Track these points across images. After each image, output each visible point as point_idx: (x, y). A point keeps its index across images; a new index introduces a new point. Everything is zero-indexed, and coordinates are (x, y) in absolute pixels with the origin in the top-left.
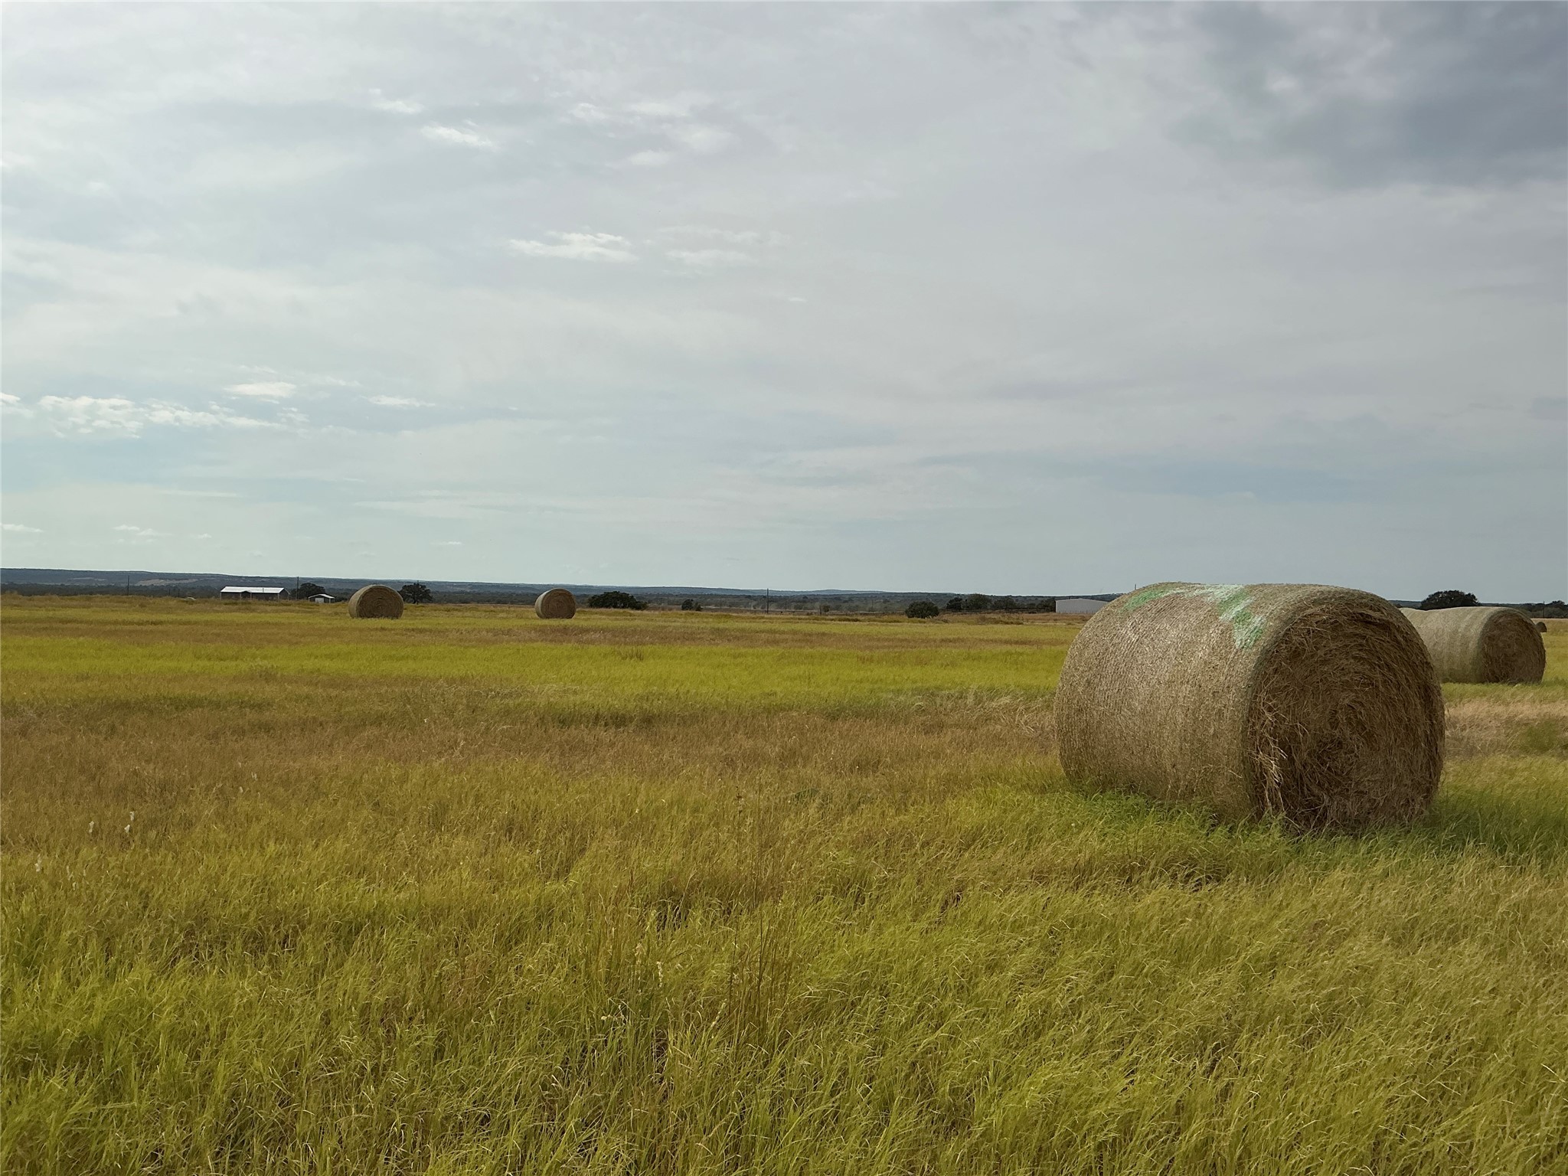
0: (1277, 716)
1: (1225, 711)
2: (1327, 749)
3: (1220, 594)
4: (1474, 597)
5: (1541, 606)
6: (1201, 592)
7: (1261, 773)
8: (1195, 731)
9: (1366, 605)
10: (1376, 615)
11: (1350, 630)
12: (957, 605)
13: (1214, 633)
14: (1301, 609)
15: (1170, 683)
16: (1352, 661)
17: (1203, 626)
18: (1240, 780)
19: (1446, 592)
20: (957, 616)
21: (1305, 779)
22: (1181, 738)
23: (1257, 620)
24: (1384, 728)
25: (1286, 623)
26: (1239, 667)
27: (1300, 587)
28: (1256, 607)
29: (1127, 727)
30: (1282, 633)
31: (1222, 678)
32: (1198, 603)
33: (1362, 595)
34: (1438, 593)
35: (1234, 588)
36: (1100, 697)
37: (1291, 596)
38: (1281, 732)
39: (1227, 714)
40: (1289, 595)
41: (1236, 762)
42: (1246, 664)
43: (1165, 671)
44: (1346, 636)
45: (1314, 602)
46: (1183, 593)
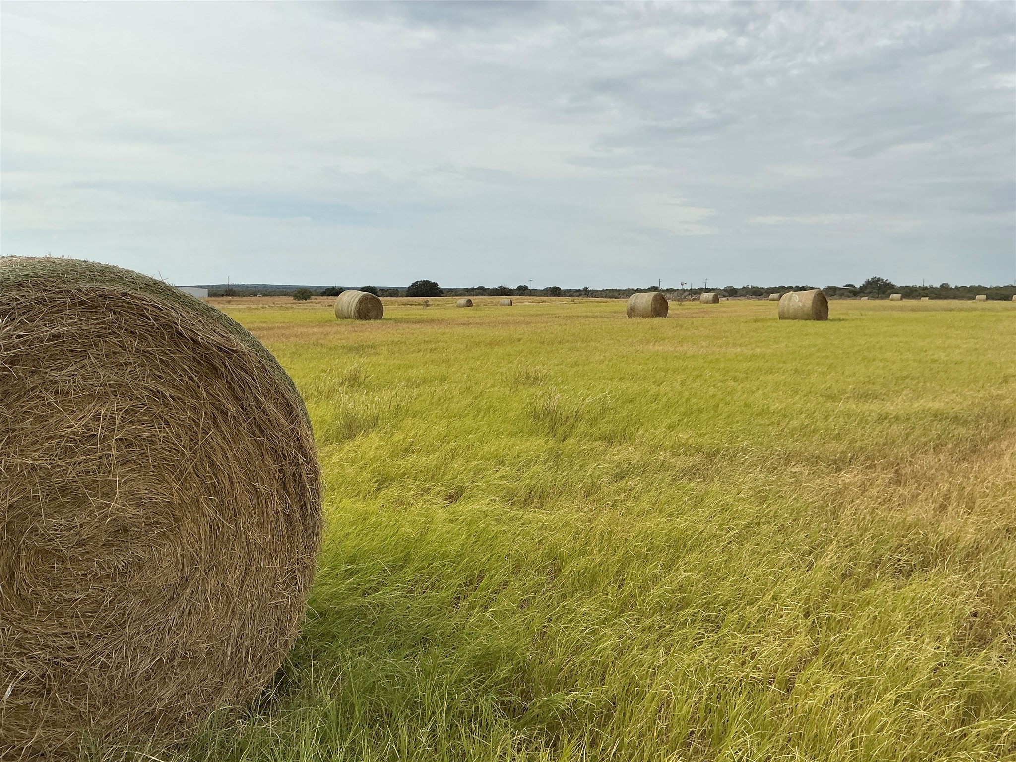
4: (436, 284)
5: (473, 289)
19: (421, 281)
34: (417, 282)
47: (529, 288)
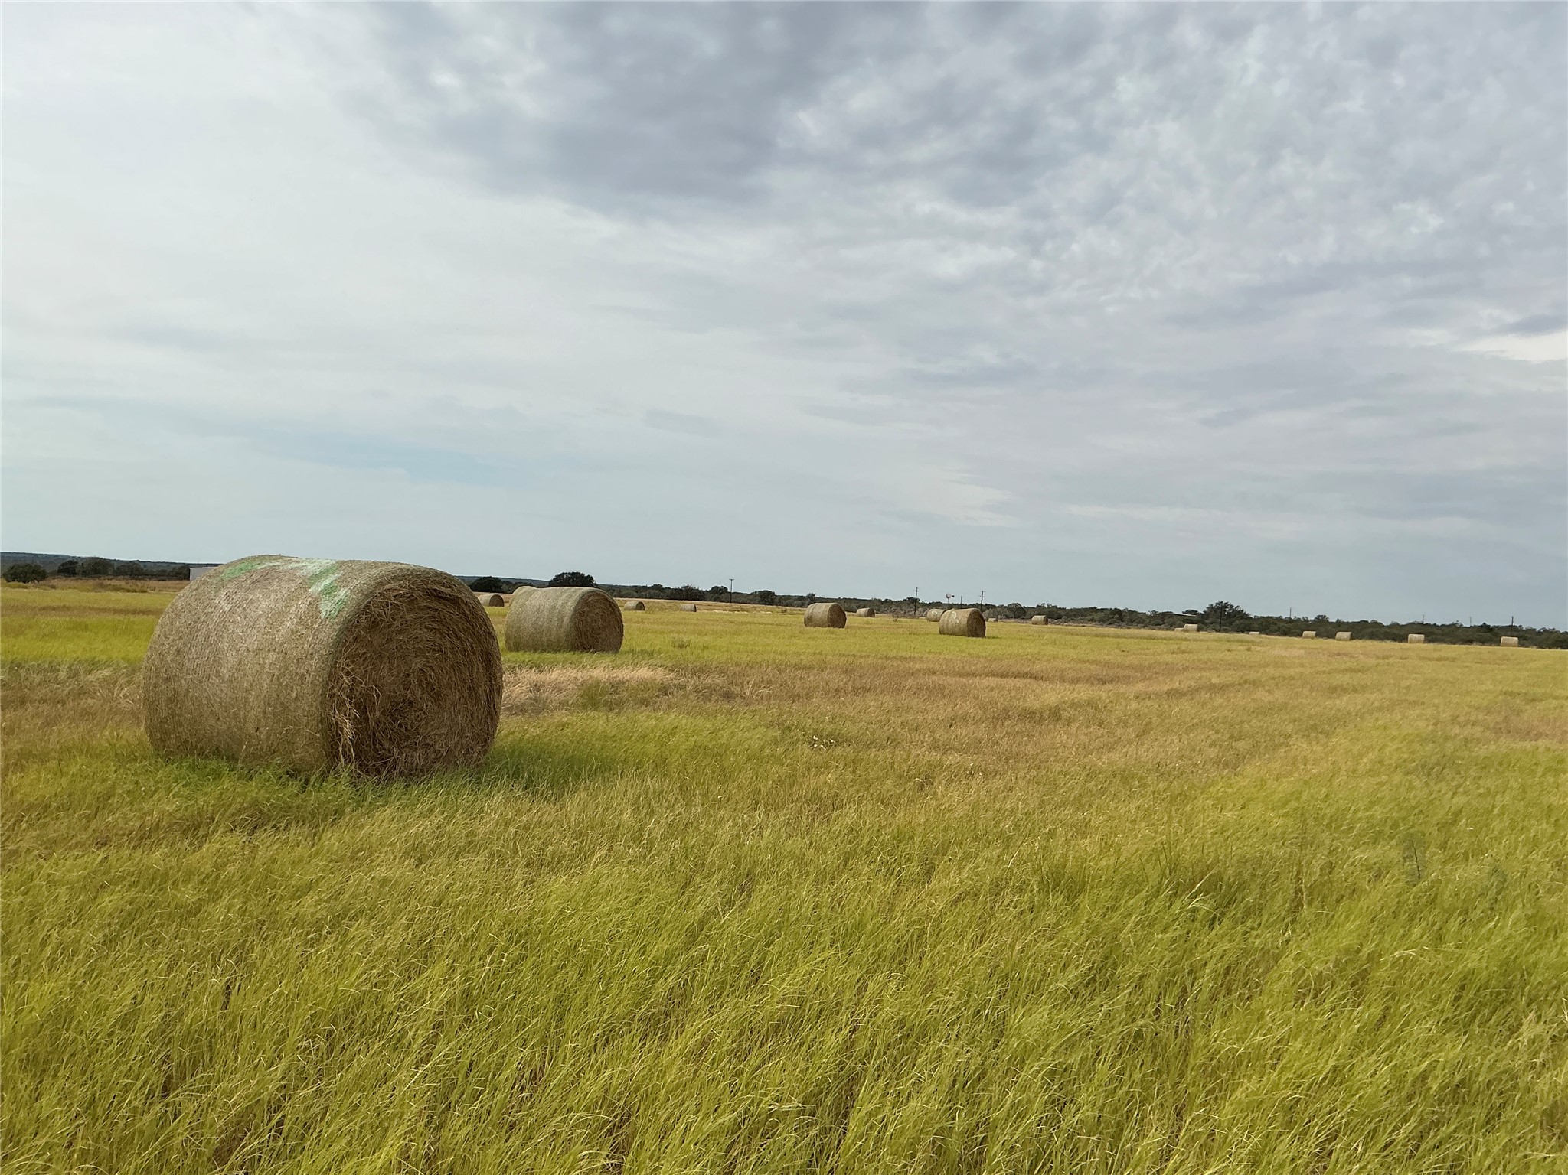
0: (354, 680)
1: (307, 676)
2: (399, 708)
3: (313, 568)
4: (592, 578)
6: (297, 565)
7: (337, 731)
8: (278, 696)
9: (439, 583)
10: (447, 591)
11: (424, 603)
12: (70, 568)
13: (303, 604)
14: (381, 584)
15: (258, 651)
16: (425, 630)
17: (293, 597)
18: (319, 738)
19: (569, 574)
20: (70, 582)
21: (377, 734)
22: (265, 703)
23: (342, 593)
24: (451, 689)
25: (367, 596)
26: (322, 636)
27: (383, 564)
28: (342, 581)
29: (214, 694)
30: (363, 605)
31: (306, 646)
32: (291, 576)
33: (437, 574)
34: (563, 574)
35: (326, 562)
36: (188, 665)
37: (374, 572)
38: (358, 693)
39: (308, 678)
40: (373, 572)
41: (315, 722)
42: (328, 634)
43: (254, 639)
44: (420, 609)
45: (394, 579)
46: (279, 566)
47: (729, 591)
